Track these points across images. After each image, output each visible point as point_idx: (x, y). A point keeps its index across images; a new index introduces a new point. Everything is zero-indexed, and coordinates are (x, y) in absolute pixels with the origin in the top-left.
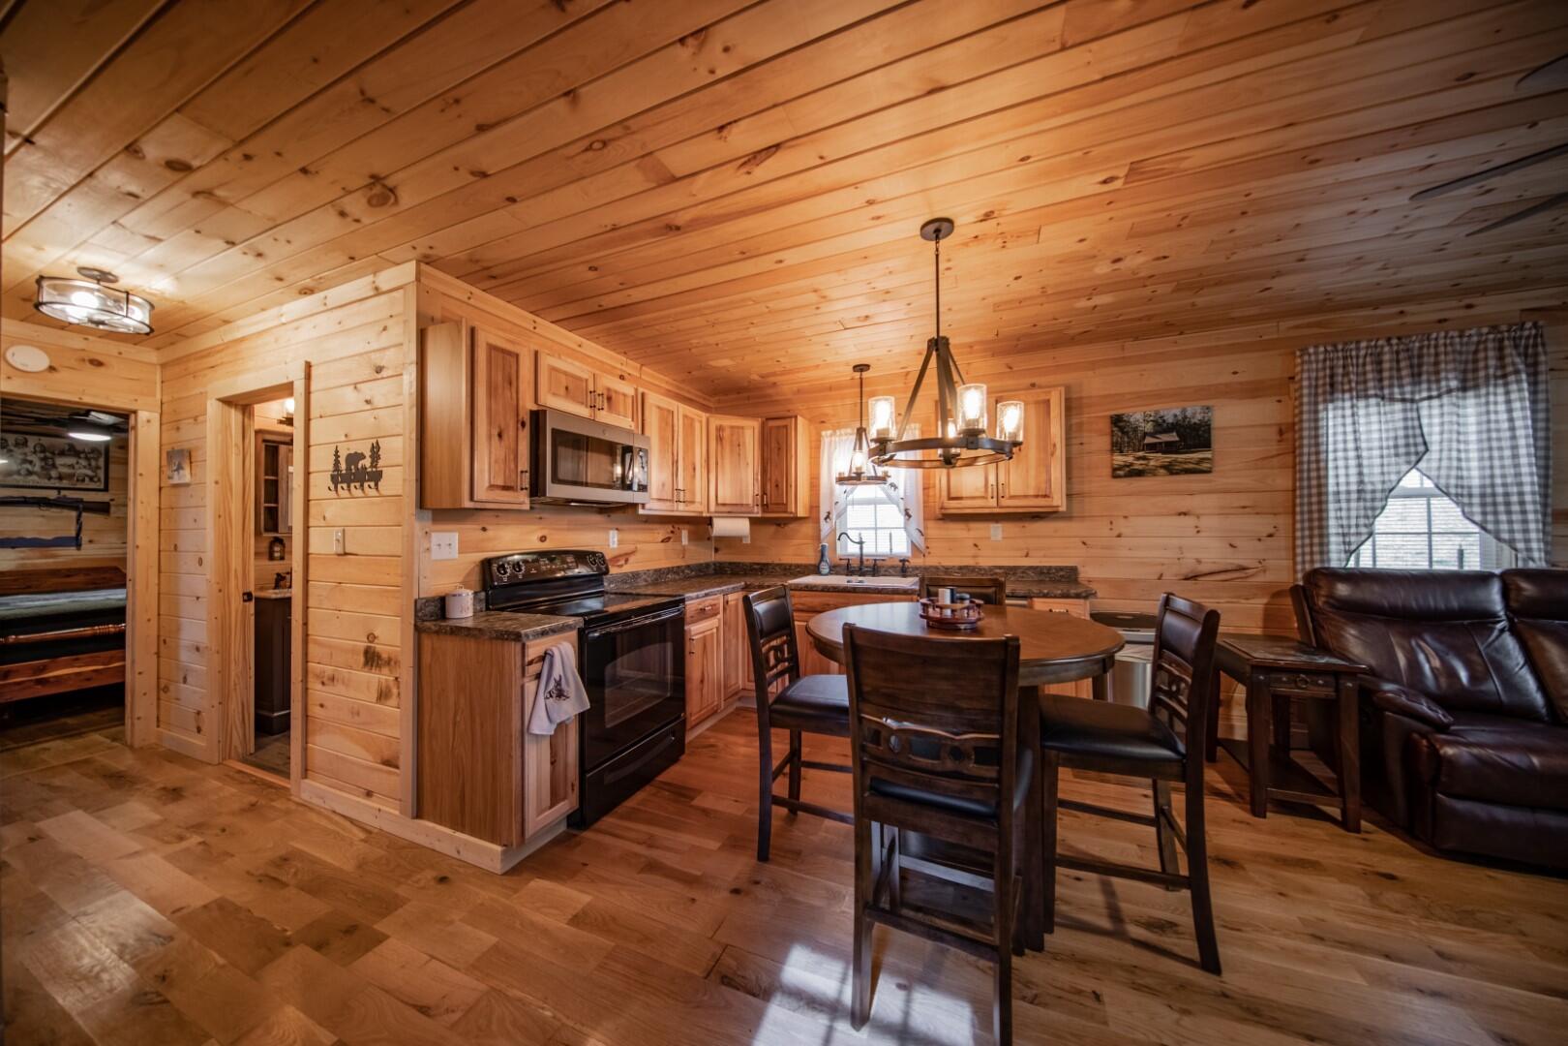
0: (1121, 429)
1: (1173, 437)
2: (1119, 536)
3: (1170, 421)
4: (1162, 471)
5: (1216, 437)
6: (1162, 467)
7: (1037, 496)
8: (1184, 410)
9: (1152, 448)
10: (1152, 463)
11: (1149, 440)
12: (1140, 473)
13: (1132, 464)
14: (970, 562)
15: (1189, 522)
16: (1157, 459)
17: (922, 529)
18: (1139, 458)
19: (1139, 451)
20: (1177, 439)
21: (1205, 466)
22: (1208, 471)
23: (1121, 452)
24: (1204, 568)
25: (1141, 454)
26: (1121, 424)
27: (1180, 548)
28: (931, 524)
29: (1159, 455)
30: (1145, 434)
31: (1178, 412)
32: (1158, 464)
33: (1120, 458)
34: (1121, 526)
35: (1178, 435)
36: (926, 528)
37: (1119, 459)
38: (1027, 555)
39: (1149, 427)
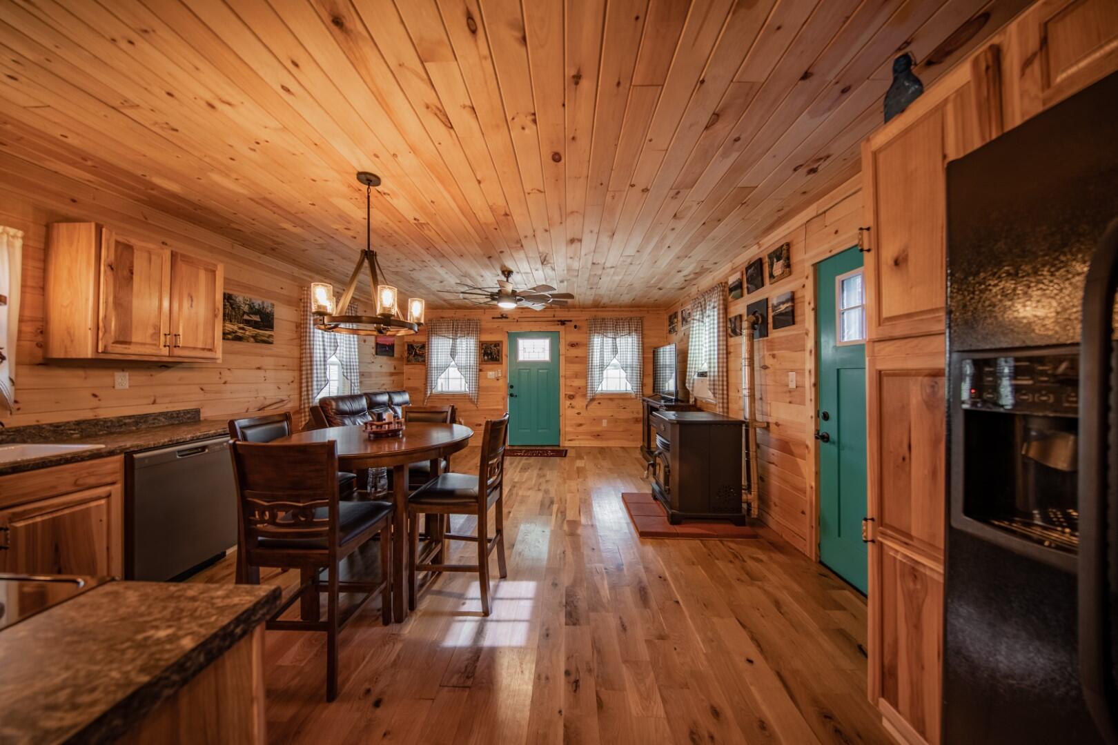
0: (231, 305)
1: (257, 318)
2: (225, 383)
3: (257, 307)
4: (252, 339)
5: (276, 323)
6: (253, 337)
7: (203, 349)
8: (263, 303)
9: (248, 322)
10: (247, 333)
11: (246, 317)
12: (239, 339)
13: (236, 332)
14: (89, 415)
15: (261, 373)
16: (250, 331)
17: (13, 378)
18: (240, 328)
19: (240, 323)
20: (259, 320)
21: (271, 340)
22: (271, 343)
23: (231, 321)
24: (268, 402)
25: (241, 325)
26: (231, 301)
27: (257, 390)
28: (25, 370)
29: (251, 328)
30: (244, 313)
31: (260, 302)
32: (250, 334)
33: (229, 325)
34: (227, 375)
35: (261, 318)
36: (16, 375)
37: (230, 327)
38: (154, 403)
39: (246, 308)
